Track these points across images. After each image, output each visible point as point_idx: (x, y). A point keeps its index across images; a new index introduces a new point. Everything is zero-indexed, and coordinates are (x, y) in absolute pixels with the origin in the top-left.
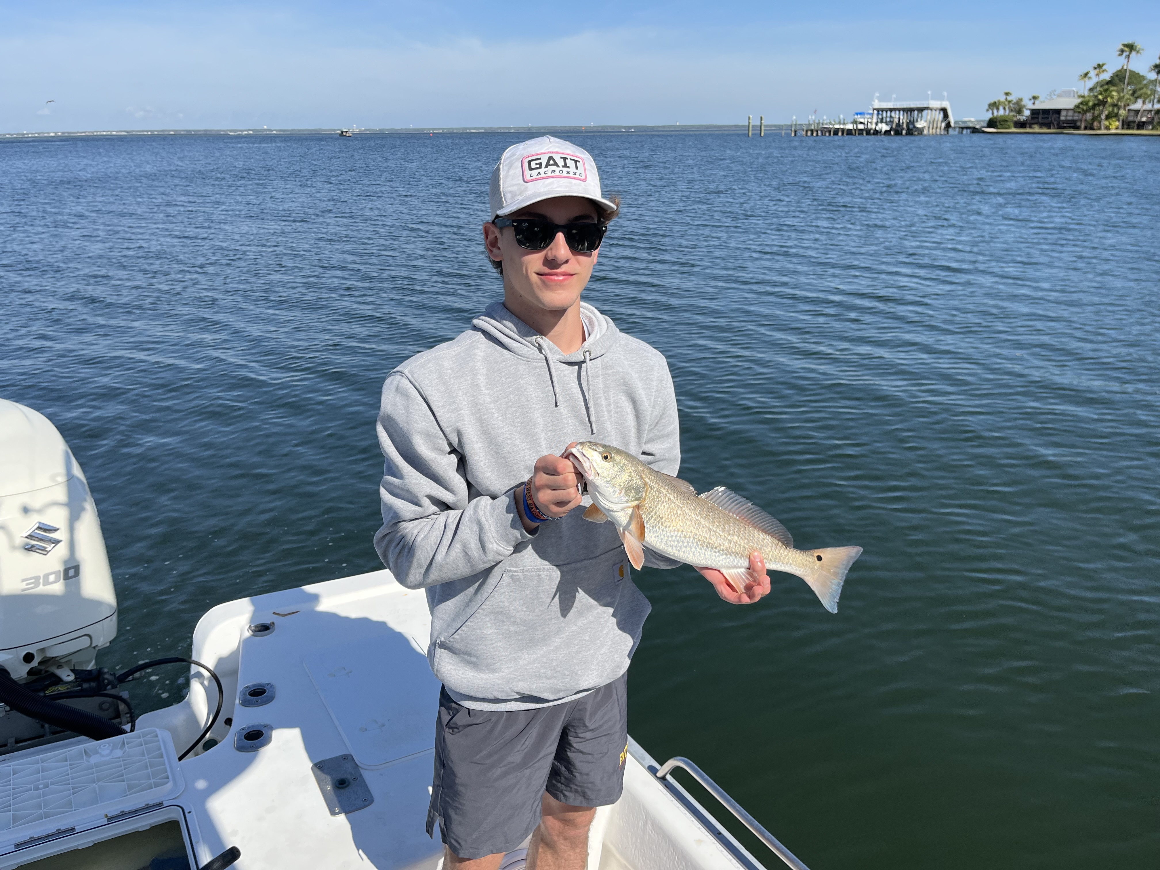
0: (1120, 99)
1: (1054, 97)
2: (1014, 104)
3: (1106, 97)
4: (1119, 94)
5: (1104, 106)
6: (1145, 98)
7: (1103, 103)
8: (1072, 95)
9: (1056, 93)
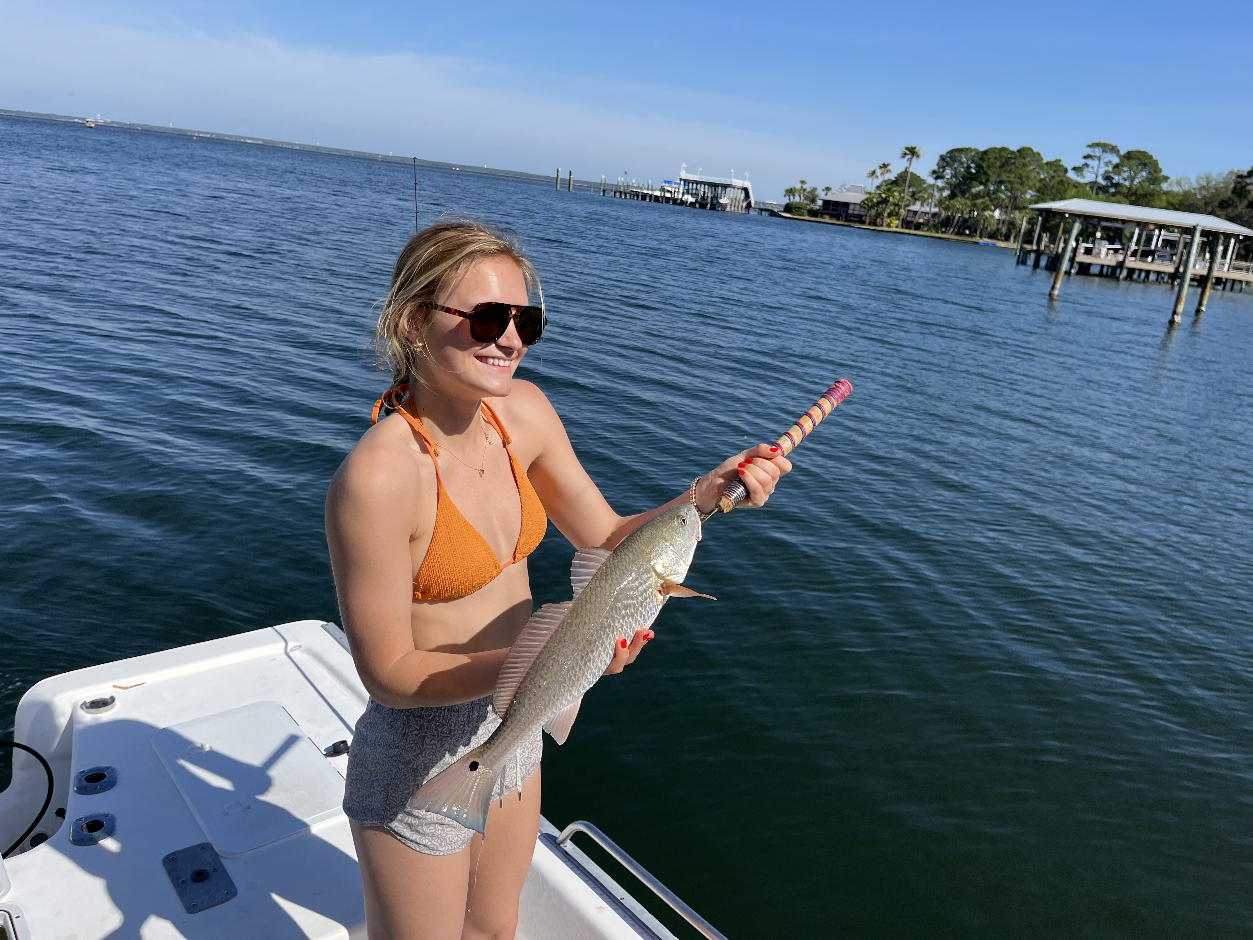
0: (902, 198)
1: (844, 190)
2: (809, 192)
3: (889, 196)
4: (900, 194)
5: (887, 205)
6: (923, 201)
7: (885, 201)
8: (860, 190)
9: (846, 187)
